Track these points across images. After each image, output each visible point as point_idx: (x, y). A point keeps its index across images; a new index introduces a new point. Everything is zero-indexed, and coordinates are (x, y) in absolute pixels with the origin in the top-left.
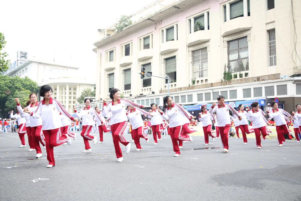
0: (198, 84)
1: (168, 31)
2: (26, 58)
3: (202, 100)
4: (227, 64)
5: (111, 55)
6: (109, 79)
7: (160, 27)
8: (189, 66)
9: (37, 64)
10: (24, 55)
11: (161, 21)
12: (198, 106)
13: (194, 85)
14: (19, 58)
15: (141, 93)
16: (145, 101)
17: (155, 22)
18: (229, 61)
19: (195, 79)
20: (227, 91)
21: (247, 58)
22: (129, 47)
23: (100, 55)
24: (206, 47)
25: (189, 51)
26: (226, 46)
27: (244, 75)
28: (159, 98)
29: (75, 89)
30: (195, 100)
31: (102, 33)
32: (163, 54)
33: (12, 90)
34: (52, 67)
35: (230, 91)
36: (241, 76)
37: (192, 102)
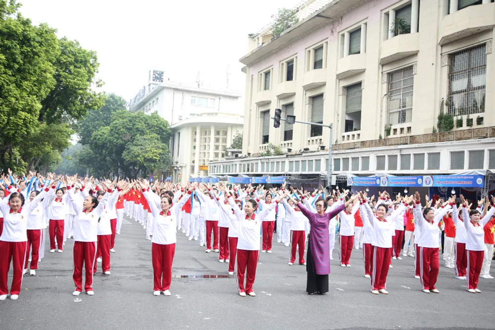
0: (395, 136)
1: (354, 36)
2: (162, 81)
3: (383, 168)
4: (445, 99)
5: (267, 80)
6: (264, 120)
7: (338, 29)
8: (382, 101)
9: (171, 92)
10: (159, 76)
11: (342, 18)
12: (375, 179)
13: (389, 137)
14: (152, 81)
15: (305, 148)
17: (331, 20)
18: (451, 93)
19: (391, 125)
21: (484, 87)
22: (293, 65)
23: (250, 79)
24: (412, 66)
25: (382, 73)
26: (447, 64)
27: (475, 122)
29: (225, 133)
30: (373, 168)
31: (255, 40)
32: (341, 77)
33: (132, 134)
34: (195, 95)
35: (428, 154)
36: (470, 123)
37: (368, 170)
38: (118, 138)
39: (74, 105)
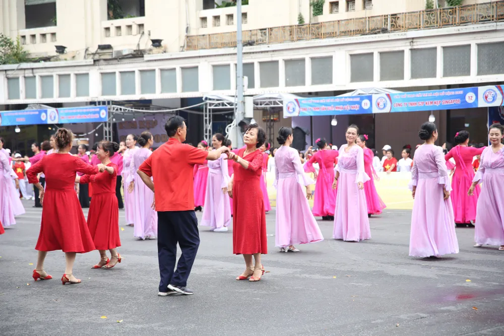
0: (335, 17)
3: (370, 77)
12: (358, 99)
13: (321, 19)
16: (137, 76)
20: (469, 46)
28: (197, 67)
30: (341, 78)
35: (479, 45)
37: (331, 82)
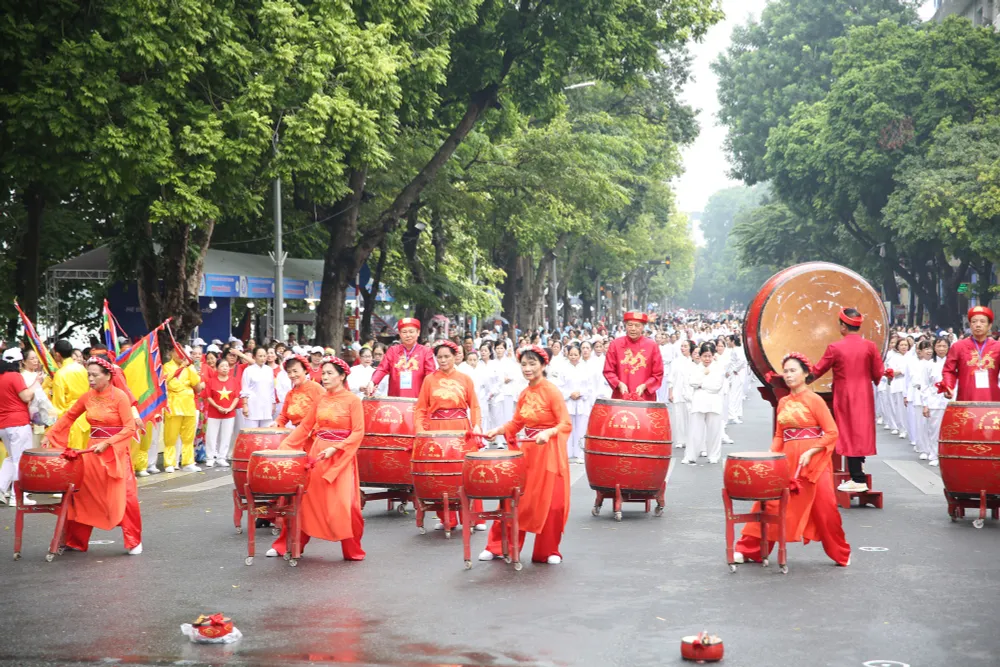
38: (859, 145)
39: (603, 34)
